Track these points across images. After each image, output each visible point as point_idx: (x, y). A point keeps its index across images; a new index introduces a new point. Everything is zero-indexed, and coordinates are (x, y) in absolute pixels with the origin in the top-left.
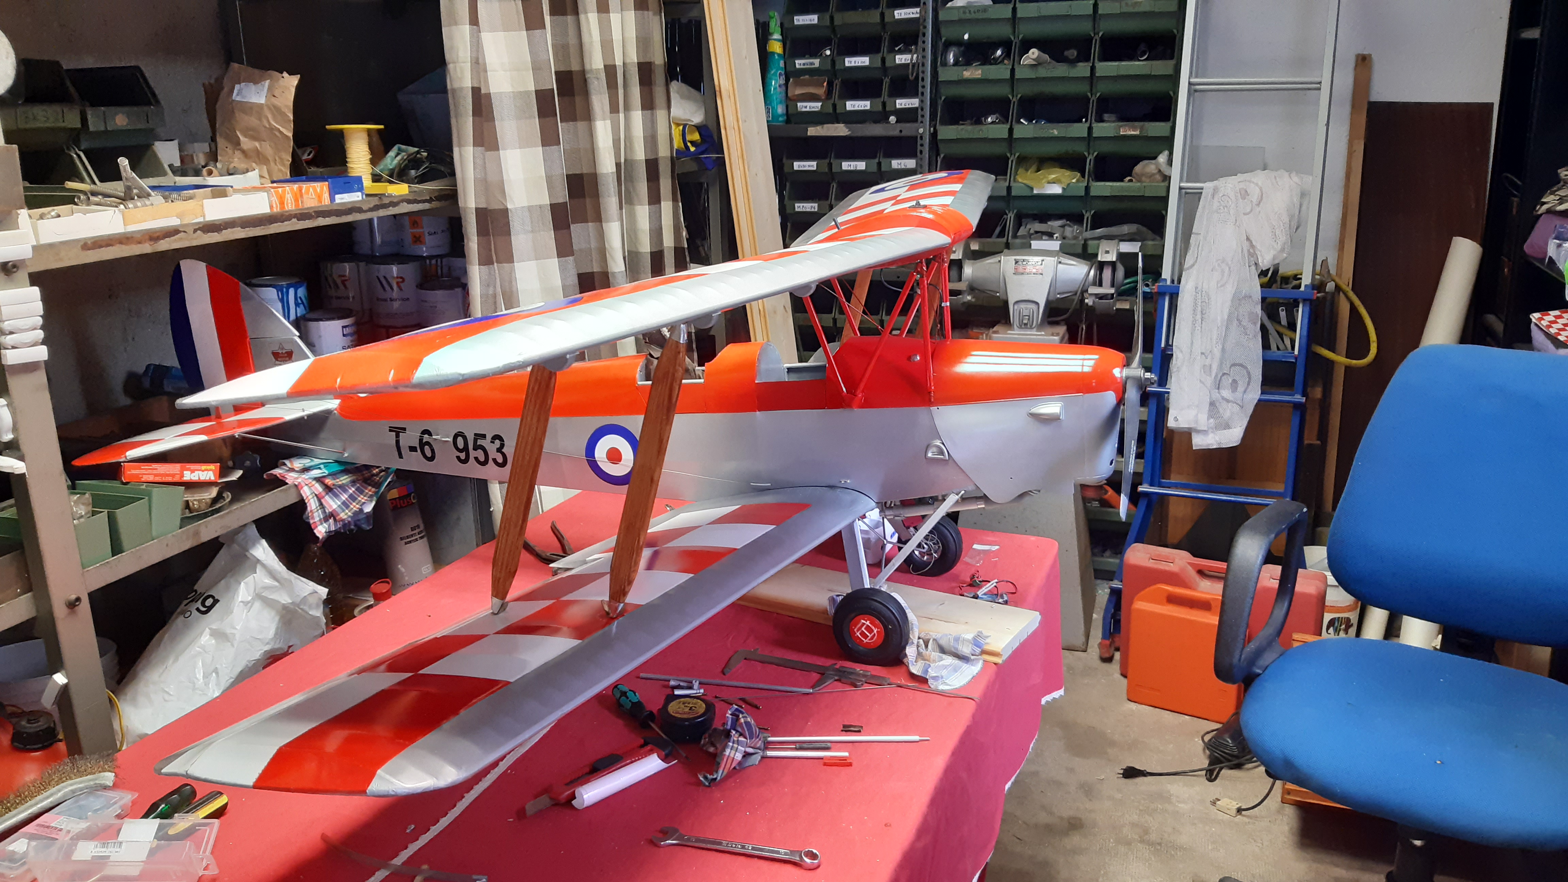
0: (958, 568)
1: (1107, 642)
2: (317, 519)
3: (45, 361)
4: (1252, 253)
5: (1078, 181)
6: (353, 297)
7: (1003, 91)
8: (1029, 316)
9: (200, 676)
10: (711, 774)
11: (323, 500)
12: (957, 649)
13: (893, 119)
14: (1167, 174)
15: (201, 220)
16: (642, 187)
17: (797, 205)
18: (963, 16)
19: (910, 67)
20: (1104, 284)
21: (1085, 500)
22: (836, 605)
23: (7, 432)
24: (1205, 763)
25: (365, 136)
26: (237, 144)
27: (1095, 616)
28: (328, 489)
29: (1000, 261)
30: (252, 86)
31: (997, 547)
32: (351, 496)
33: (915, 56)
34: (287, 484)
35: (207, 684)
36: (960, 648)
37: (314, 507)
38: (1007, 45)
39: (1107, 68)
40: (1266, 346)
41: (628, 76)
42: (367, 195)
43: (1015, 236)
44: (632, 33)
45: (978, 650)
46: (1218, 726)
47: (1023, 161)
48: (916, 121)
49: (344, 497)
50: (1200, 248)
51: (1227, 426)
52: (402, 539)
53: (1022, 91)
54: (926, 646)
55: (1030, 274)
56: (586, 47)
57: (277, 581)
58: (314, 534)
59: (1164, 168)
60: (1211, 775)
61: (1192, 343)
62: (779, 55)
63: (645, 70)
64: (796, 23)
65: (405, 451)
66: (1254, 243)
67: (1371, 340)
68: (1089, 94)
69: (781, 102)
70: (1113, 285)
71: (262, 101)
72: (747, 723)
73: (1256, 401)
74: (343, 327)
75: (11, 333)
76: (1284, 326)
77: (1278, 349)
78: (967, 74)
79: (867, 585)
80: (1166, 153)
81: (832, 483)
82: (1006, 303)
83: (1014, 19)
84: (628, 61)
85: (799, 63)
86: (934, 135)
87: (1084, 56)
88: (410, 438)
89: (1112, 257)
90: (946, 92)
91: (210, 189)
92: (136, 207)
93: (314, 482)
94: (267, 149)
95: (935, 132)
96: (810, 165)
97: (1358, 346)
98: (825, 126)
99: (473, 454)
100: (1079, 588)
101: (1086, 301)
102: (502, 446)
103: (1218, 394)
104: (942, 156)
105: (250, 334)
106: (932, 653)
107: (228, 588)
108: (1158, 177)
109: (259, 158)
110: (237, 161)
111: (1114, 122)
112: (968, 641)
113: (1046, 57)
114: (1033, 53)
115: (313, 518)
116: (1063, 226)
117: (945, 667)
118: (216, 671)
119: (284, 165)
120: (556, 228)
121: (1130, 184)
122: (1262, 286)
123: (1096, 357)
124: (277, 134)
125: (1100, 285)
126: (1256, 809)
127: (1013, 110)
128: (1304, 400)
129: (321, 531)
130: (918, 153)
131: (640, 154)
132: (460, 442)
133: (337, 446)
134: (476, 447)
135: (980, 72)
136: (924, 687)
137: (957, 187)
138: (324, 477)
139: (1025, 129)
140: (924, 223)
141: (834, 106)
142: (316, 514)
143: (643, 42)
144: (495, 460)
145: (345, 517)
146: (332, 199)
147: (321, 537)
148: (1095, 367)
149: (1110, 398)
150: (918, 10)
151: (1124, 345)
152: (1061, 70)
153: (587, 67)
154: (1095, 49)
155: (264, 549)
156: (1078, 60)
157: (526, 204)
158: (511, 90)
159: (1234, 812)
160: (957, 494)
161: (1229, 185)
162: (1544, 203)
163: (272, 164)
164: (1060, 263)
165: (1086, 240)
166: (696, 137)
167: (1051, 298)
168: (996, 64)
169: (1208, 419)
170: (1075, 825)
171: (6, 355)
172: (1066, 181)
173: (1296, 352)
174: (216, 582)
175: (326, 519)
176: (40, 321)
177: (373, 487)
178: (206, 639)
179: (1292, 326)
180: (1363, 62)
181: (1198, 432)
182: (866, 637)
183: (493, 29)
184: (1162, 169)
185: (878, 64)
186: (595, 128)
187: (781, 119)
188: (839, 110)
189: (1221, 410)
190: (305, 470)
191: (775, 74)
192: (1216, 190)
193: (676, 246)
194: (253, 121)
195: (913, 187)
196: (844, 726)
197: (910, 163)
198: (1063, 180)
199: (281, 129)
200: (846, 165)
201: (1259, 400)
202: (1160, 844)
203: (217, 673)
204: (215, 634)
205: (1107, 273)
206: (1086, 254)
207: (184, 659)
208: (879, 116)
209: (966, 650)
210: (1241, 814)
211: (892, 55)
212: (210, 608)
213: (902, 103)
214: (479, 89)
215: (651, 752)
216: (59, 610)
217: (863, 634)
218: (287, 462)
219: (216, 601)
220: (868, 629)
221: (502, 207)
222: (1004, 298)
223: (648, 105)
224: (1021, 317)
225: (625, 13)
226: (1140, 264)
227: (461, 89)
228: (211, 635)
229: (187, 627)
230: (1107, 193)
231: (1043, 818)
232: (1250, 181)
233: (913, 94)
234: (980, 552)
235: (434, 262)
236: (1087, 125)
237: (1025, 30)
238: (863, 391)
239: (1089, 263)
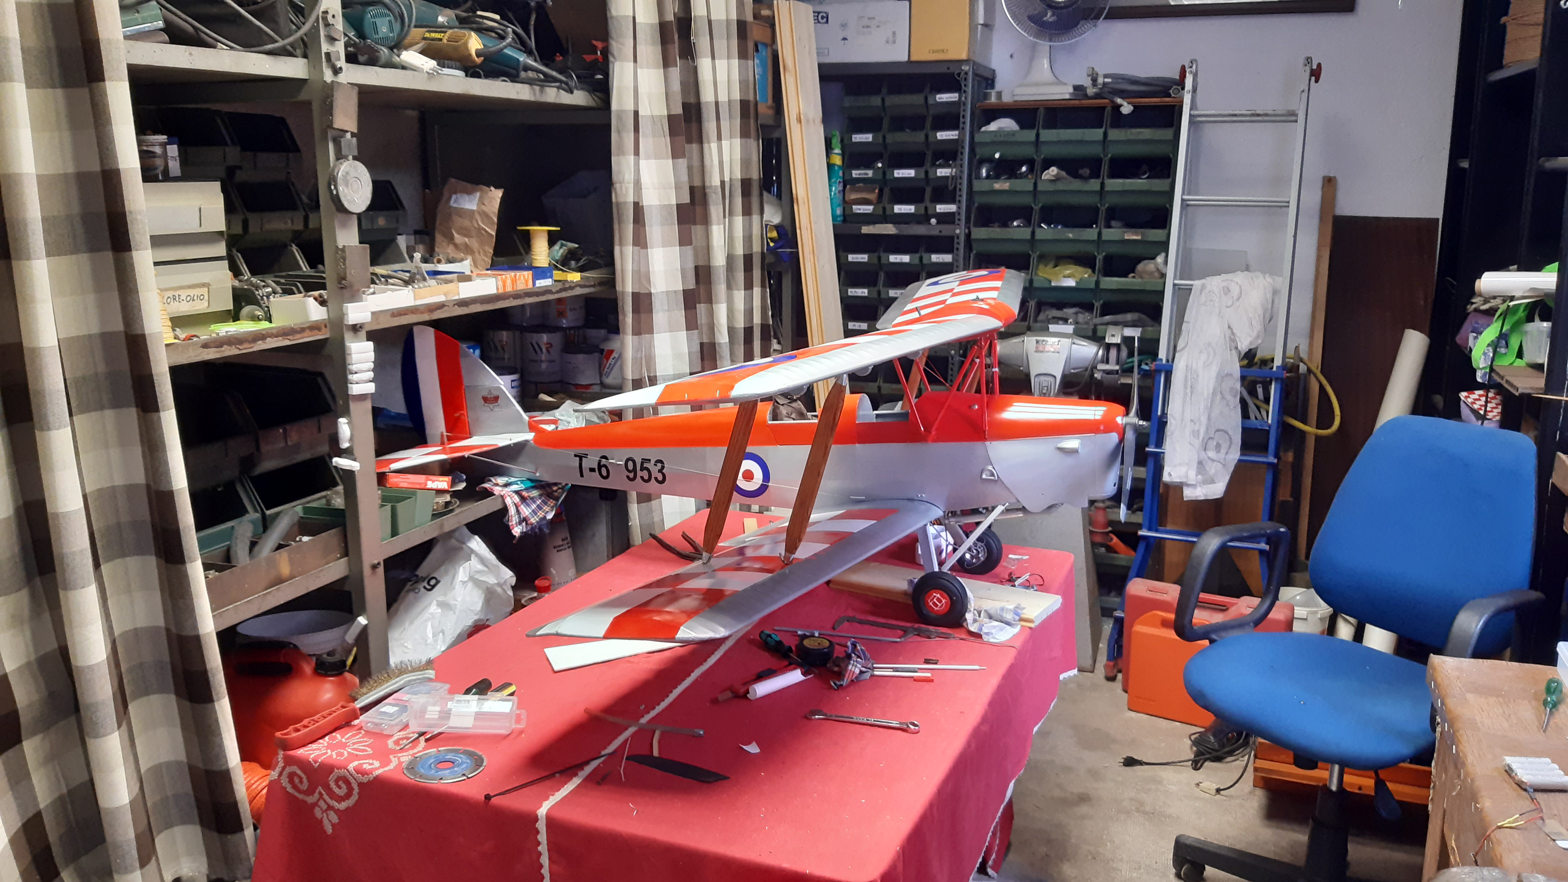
0: (998, 570)
1: (1112, 663)
2: (514, 522)
3: (372, 394)
4: (1233, 339)
5: (1089, 276)
6: (509, 359)
7: (1027, 200)
8: (1047, 387)
9: (430, 635)
10: (839, 681)
11: (519, 508)
12: (1002, 616)
13: (933, 221)
14: (1164, 272)
15: (456, 297)
16: (740, 276)
17: (850, 290)
18: (996, 139)
19: (950, 179)
20: (1110, 361)
21: (1094, 545)
22: (913, 585)
23: (346, 442)
24: (1192, 756)
25: (546, 236)
26: (451, 239)
27: (1101, 645)
28: (523, 499)
29: (1023, 341)
30: (466, 197)
31: (1027, 557)
32: (538, 506)
33: (954, 170)
34: (494, 495)
35: (436, 641)
36: (1004, 615)
37: (513, 513)
38: (1031, 163)
39: (1115, 184)
40: (1245, 415)
41: (733, 189)
42: (555, 281)
43: (1036, 321)
44: (737, 156)
45: (1017, 618)
46: (1202, 730)
47: (1042, 258)
48: (953, 223)
49: (534, 506)
50: (1190, 335)
51: (1212, 482)
52: (554, 548)
53: (1043, 200)
54: (980, 616)
55: (1049, 352)
56: (707, 169)
57: (487, 566)
58: (512, 534)
59: (1161, 267)
60: (1196, 765)
61: (1183, 412)
62: (839, 166)
63: (746, 184)
64: (854, 140)
65: (586, 472)
66: (1235, 331)
67: (1336, 414)
68: (1099, 205)
69: (839, 205)
70: (1117, 363)
71: (474, 208)
72: (861, 649)
73: (1236, 461)
74: (512, 381)
75: (356, 373)
76: (1261, 401)
77: (1256, 419)
78: (997, 186)
79: (936, 569)
80: (1163, 254)
81: (910, 496)
82: (1028, 376)
83: (1037, 142)
84: (734, 177)
85: (855, 173)
86: (968, 236)
87: (1095, 174)
88: (591, 461)
89: (1117, 340)
90: (978, 200)
91: (456, 275)
92: (420, 288)
93: (514, 494)
94: (474, 243)
95: (970, 233)
96: (863, 258)
97: (1324, 420)
98: (877, 225)
99: (639, 473)
100: (1088, 618)
101: (1096, 375)
102: (663, 467)
103: (1204, 455)
104: (974, 252)
105: (466, 381)
106: (983, 618)
107: (446, 572)
108: (1156, 274)
109: (468, 250)
110: (451, 251)
111: (1120, 228)
112: (1010, 610)
113: (1064, 173)
114: (1053, 171)
115: (512, 521)
116: (1076, 313)
117: (994, 627)
118: (443, 632)
119: (486, 255)
120: (686, 308)
121: (1134, 280)
122: (1241, 367)
123: (1105, 408)
124: (483, 232)
125: (1107, 362)
126: (1231, 789)
127: (1036, 217)
128: (1275, 461)
129: (517, 531)
130: (955, 250)
131: (739, 251)
132: (630, 465)
133: (530, 468)
134: (642, 469)
135: (1008, 184)
136: (979, 640)
137: (998, 284)
138: (522, 490)
139: (1045, 231)
140: (982, 311)
141: (884, 209)
142: (514, 519)
143: (745, 163)
144: (656, 479)
145: (534, 522)
146: (534, 284)
147: (517, 535)
148: (1104, 416)
149: (1114, 437)
150: (957, 132)
151: (1125, 403)
152: (1076, 185)
153: (707, 184)
154: (1105, 168)
155: (477, 543)
156: (1092, 176)
157: (665, 290)
158: (658, 203)
159: (1214, 792)
160: (1003, 505)
161: (1214, 283)
162: (1473, 303)
163: (477, 254)
164: (1074, 343)
165: (1095, 325)
166: (774, 234)
167: (1066, 372)
168: (1021, 178)
169: (1196, 476)
170: (1083, 799)
171: (352, 388)
172: (1079, 276)
173: (1270, 421)
174: (437, 567)
175: (520, 523)
176: (372, 365)
177: (554, 500)
178: (434, 609)
179: (1267, 400)
180: (1329, 183)
181: (1188, 485)
182: (936, 605)
183: (648, 158)
184: (1160, 268)
185: (922, 176)
186: (711, 231)
187: (839, 219)
188: (888, 212)
189: (1208, 469)
190: (506, 485)
191: (835, 182)
192: (1203, 287)
193: (763, 322)
194: (466, 223)
195: (963, 282)
196: (925, 660)
197: (947, 258)
198: (1077, 275)
199: (487, 229)
200: (893, 258)
201: (1239, 461)
202: (1153, 813)
203: (443, 633)
204: (441, 605)
205: (1113, 353)
206: (1095, 337)
207: (417, 623)
208: (923, 218)
209: (1009, 617)
210: (1219, 794)
211: (933, 169)
212: (433, 587)
213: (941, 208)
214: (638, 203)
215: (795, 669)
216: (367, 571)
217: (934, 604)
218: (492, 479)
219: (438, 582)
220: (938, 600)
221: (647, 292)
222: (1027, 371)
223: (747, 212)
224: (1041, 389)
225: (734, 140)
226: (1136, 344)
227: (625, 203)
228: (437, 605)
229: (417, 600)
230: (1114, 287)
231: (1057, 793)
232: (1232, 280)
233: (952, 200)
234: (1014, 560)
235: (572, 332)
236: (1097, 230)
237: (1047, 151)
238: (936, 430)
239: (1098, 344)
